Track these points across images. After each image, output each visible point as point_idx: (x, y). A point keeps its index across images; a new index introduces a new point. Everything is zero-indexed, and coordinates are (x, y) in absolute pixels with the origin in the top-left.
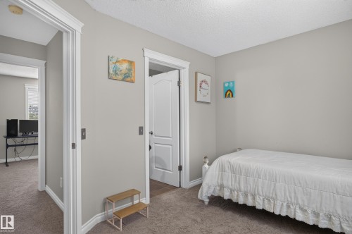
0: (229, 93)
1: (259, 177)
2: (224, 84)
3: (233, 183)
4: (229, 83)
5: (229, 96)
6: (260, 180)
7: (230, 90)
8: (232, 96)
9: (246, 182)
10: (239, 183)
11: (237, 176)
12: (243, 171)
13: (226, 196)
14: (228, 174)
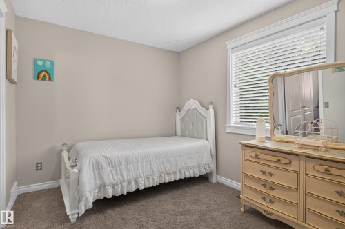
0: (44, 74)
1: (138, 162)
2: (35, 61)
3: (115, 177)
4: (45, 61)
5: (44, 78)
6: (139, 164)
7: (46, 71)
8: (50, 79)
9: (128, 170)
10: (122, 175)
11: (118, 168)
12: (123, 161)
13: (110, 193)
14: (107, 170)
